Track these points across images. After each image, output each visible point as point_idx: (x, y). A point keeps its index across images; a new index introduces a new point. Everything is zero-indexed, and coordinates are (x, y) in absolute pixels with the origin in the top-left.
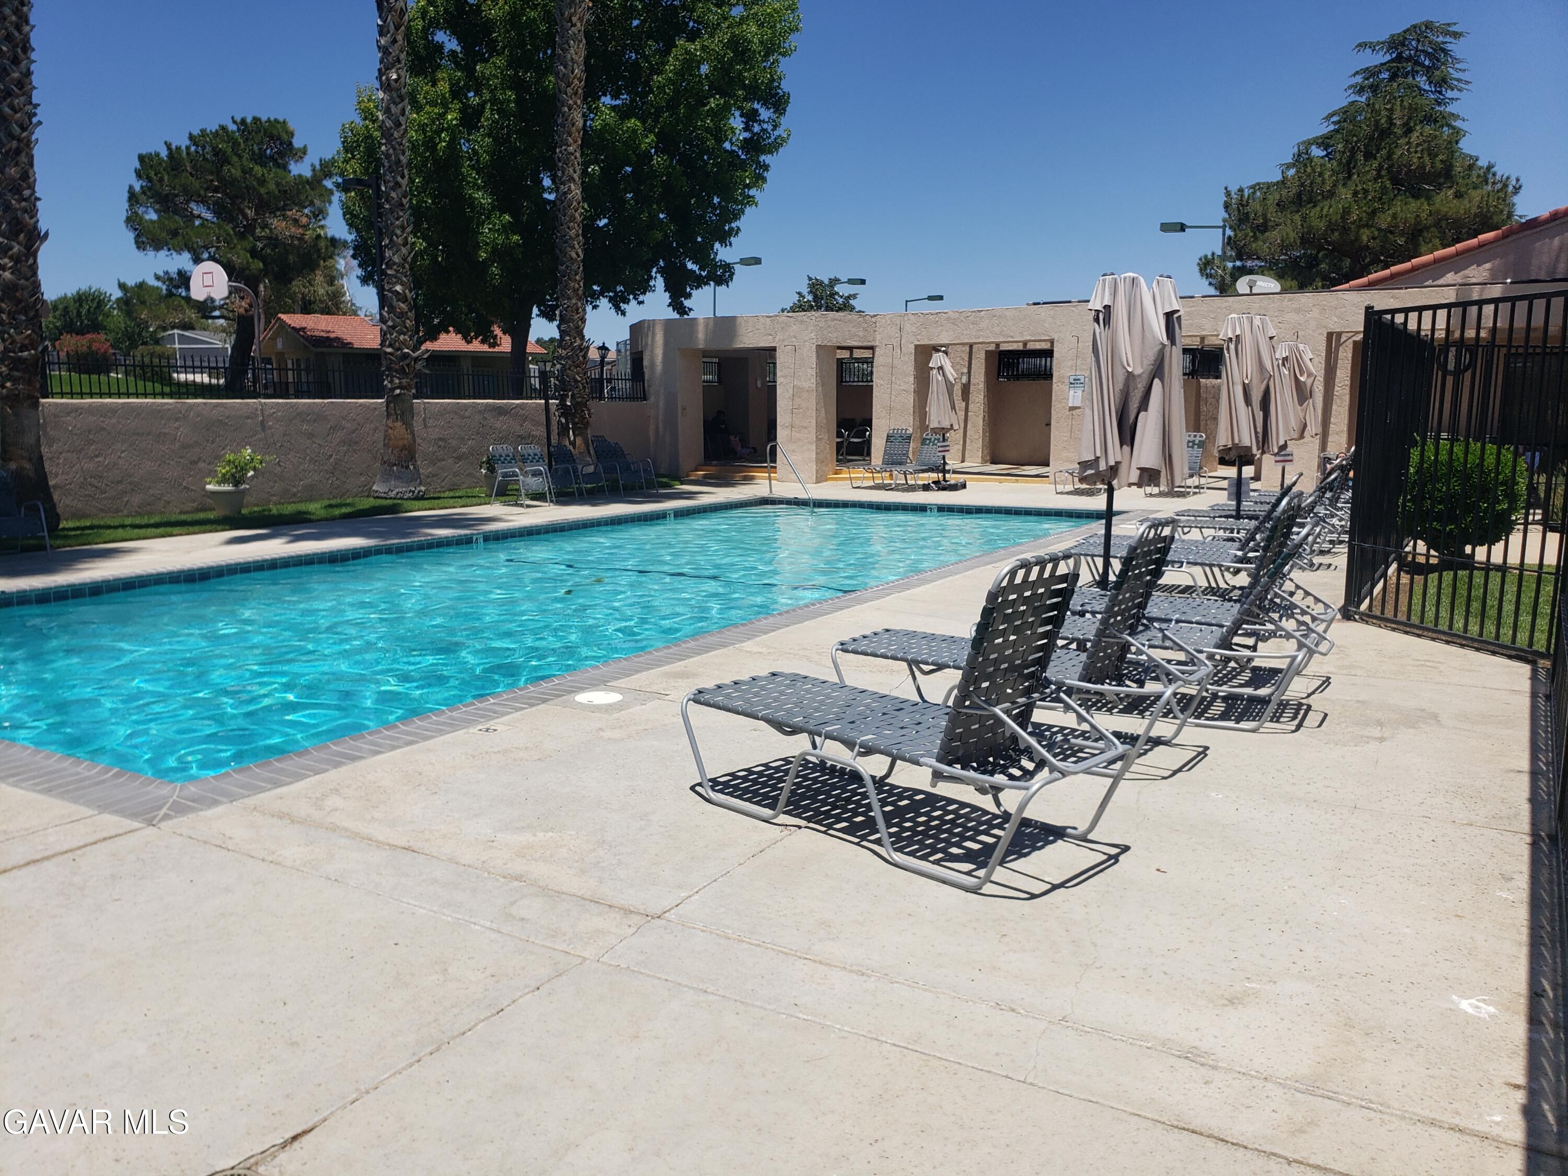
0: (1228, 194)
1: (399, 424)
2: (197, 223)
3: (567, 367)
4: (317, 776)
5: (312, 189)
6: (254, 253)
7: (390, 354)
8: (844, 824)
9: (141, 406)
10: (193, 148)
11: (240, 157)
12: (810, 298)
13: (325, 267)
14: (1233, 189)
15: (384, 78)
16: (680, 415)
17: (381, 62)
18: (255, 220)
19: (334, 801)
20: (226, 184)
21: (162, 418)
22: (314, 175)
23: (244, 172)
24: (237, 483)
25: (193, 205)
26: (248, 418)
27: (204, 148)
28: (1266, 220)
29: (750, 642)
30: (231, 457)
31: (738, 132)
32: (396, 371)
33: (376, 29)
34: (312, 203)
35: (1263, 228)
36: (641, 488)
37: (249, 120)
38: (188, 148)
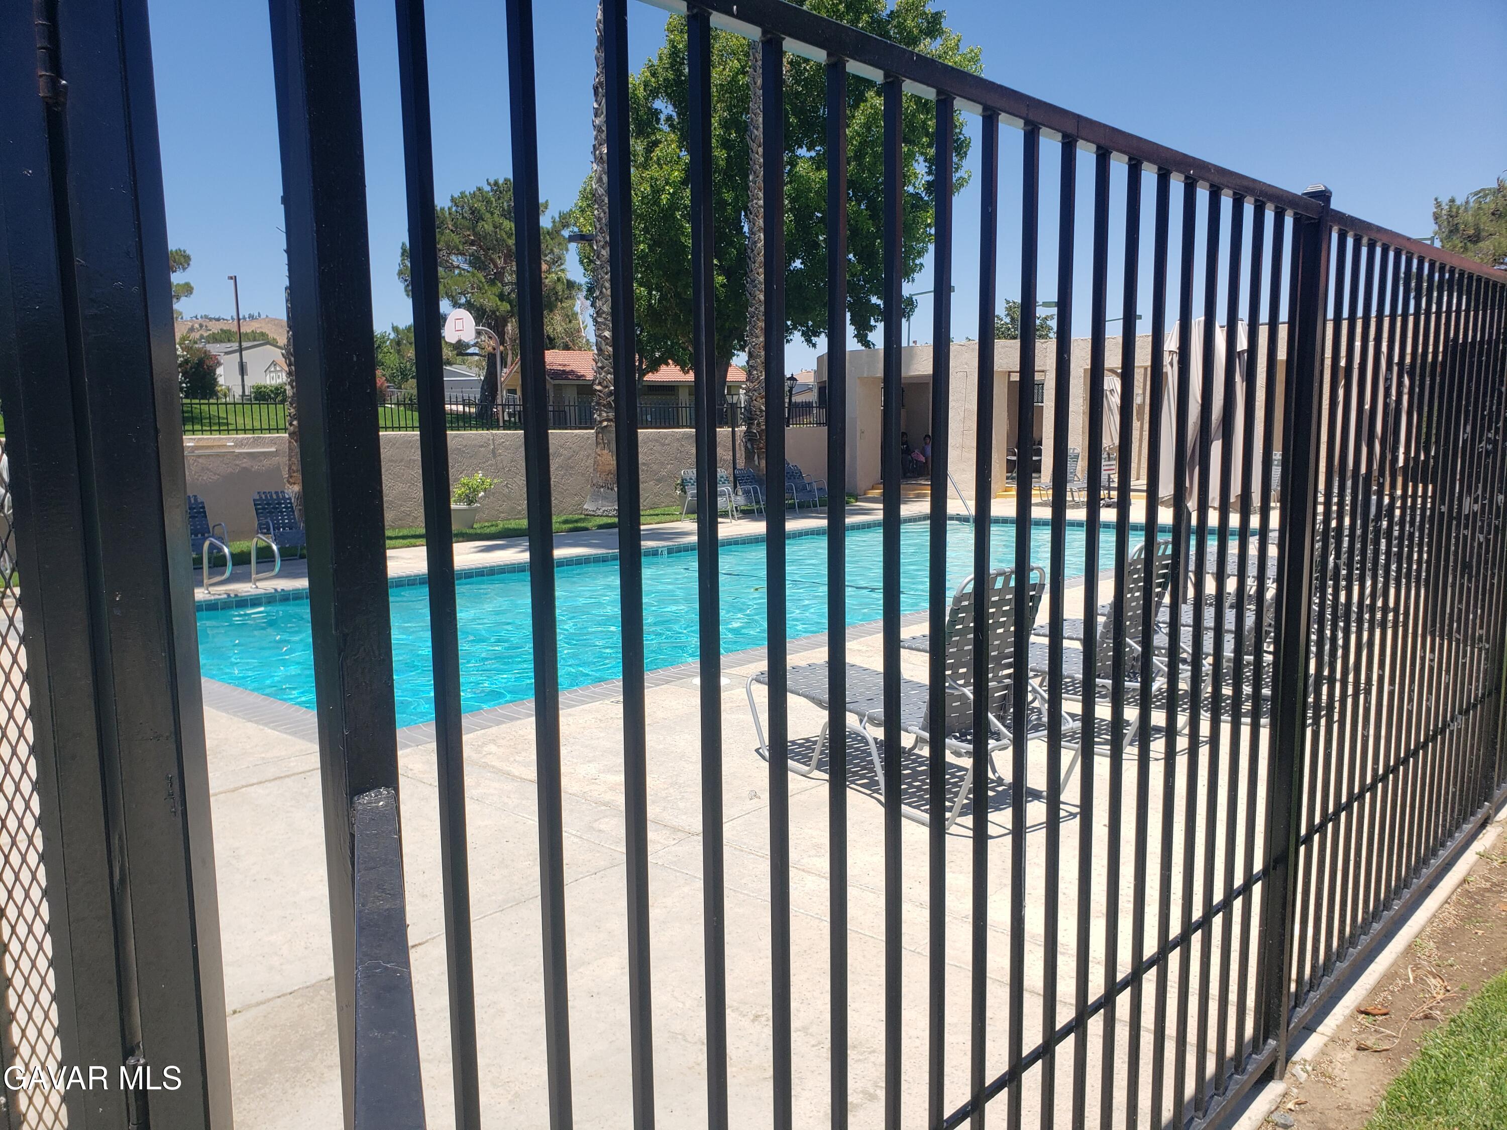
0: (1438, 205)
1: (606, 451)
2: (457, 272)
3: (754, 398)
4: (483, 731)
5: (552, 239)
6: (502, 297)
7: (600, 391)
8: (866, 781)
9: (395, 437)
10: (454, 209)
11: (492, 214)
12: (1008, 320)
13: (563, 308)
14: (1445, 201)
15: (597, 152)
16: (858, 438)
17: (596, 138)
18: (503, 268)
19: (492, 748)
20: (479, 239)
21: (412, 447)
22: (554, 226)
23: (495, 227)
24: (470, 502)
25: (453, 257)
26: (482, 446)
27: (463, 207)
28: (1478, 230)
29: (855, 641)
30: (465, 480)
31: (920, 176)
32: (604, 406)
33: (592, 112)
34: (552, 251)
35: (1476, 239)
36: (815, 506)
37: (501, 182)
38: (449, 209)
